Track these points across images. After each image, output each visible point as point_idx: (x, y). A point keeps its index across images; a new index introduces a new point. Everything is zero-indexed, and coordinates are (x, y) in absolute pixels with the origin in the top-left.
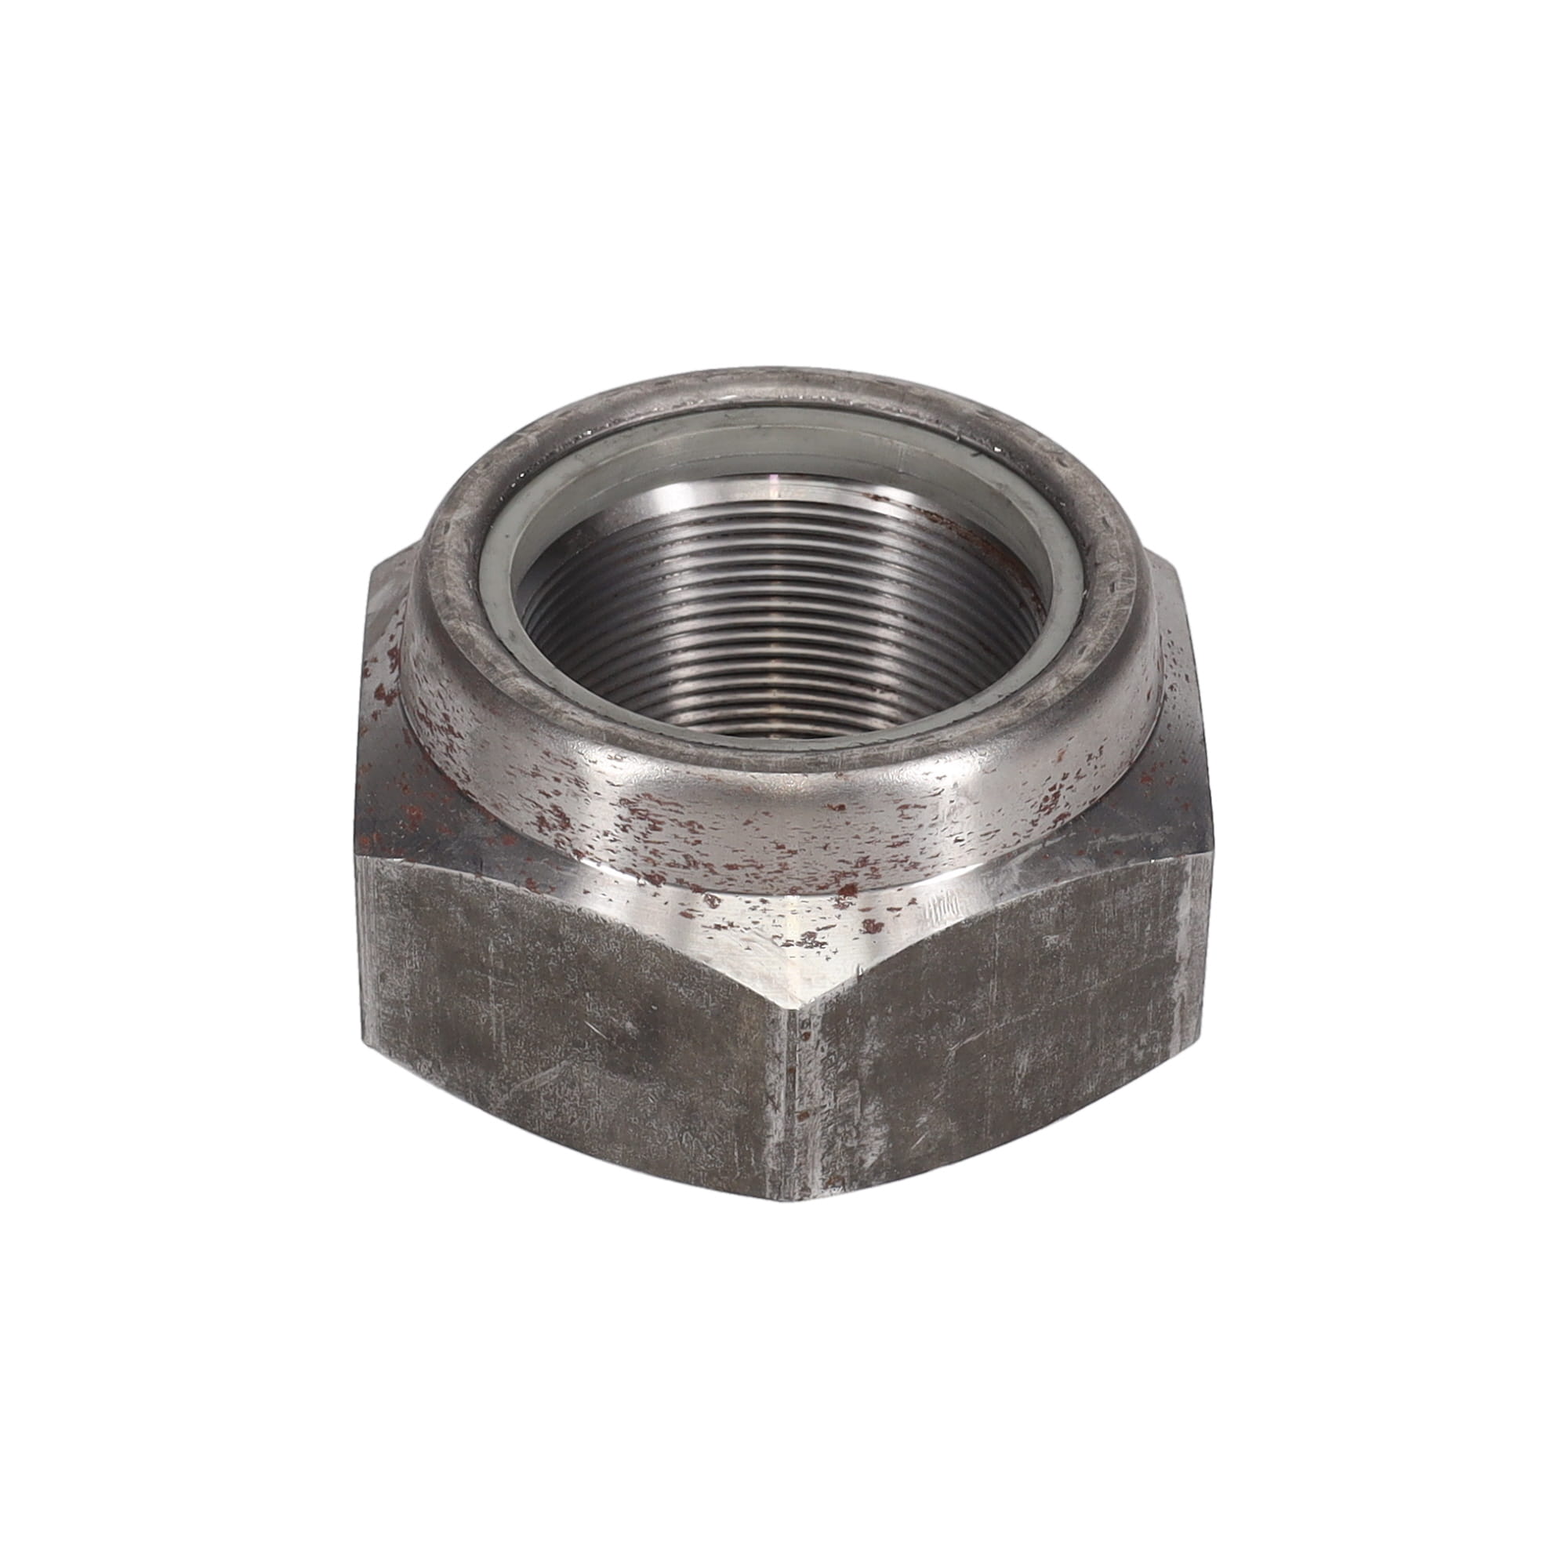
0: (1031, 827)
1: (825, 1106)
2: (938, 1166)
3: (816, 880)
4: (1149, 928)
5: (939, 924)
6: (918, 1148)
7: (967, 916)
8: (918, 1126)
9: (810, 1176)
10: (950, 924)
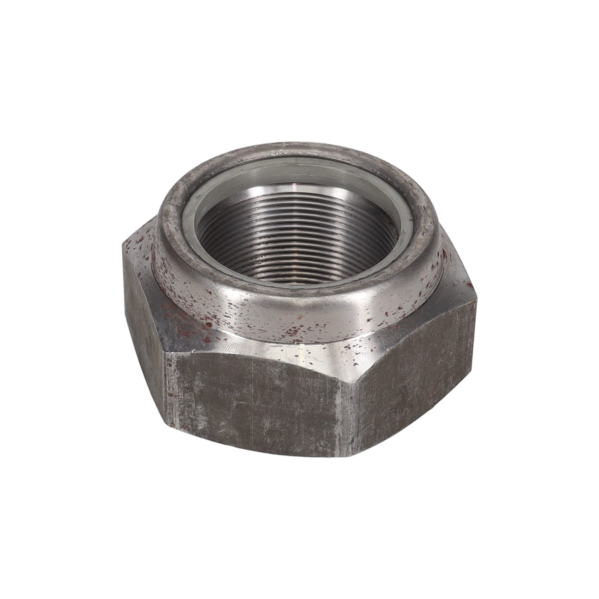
0: (281, 337)
1: (180, 396)
2: (231, 445)
3: (200, 315)
4: (322, 399)
5: (228, 351)
6: (221, 433)
7: (239, 354)
8: (221, 425)
9: (174, 419)
10: (231, 353)
